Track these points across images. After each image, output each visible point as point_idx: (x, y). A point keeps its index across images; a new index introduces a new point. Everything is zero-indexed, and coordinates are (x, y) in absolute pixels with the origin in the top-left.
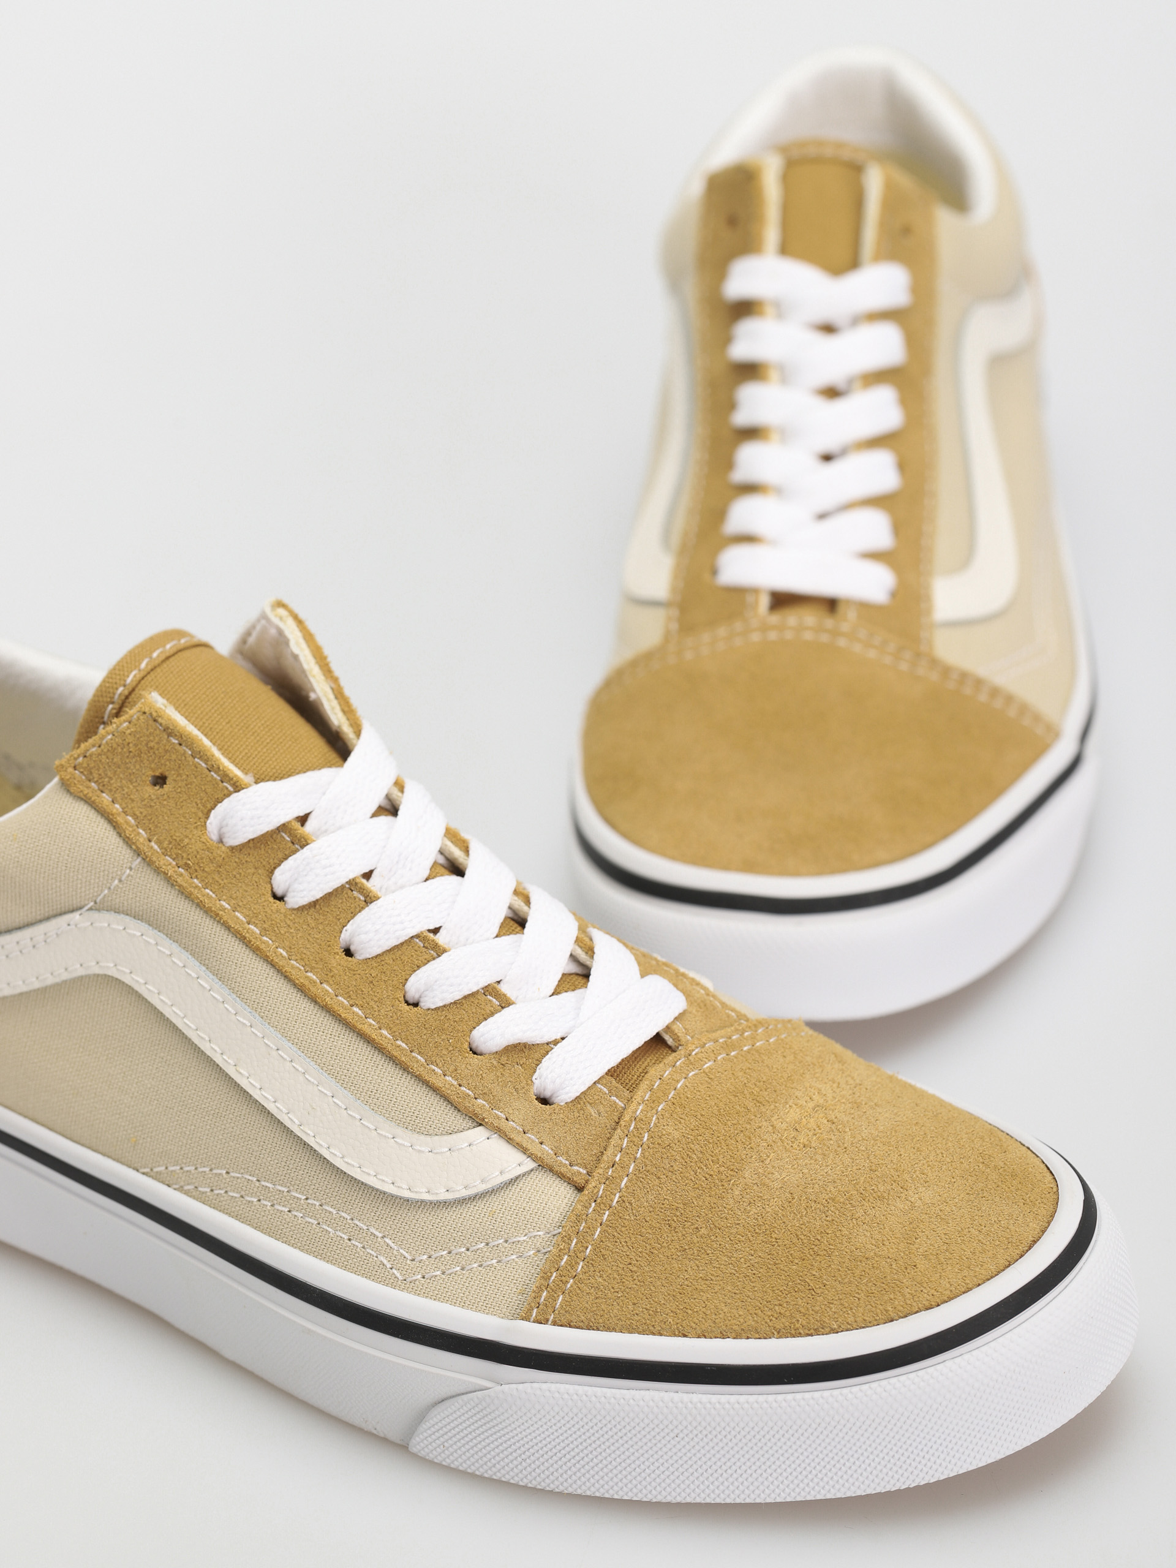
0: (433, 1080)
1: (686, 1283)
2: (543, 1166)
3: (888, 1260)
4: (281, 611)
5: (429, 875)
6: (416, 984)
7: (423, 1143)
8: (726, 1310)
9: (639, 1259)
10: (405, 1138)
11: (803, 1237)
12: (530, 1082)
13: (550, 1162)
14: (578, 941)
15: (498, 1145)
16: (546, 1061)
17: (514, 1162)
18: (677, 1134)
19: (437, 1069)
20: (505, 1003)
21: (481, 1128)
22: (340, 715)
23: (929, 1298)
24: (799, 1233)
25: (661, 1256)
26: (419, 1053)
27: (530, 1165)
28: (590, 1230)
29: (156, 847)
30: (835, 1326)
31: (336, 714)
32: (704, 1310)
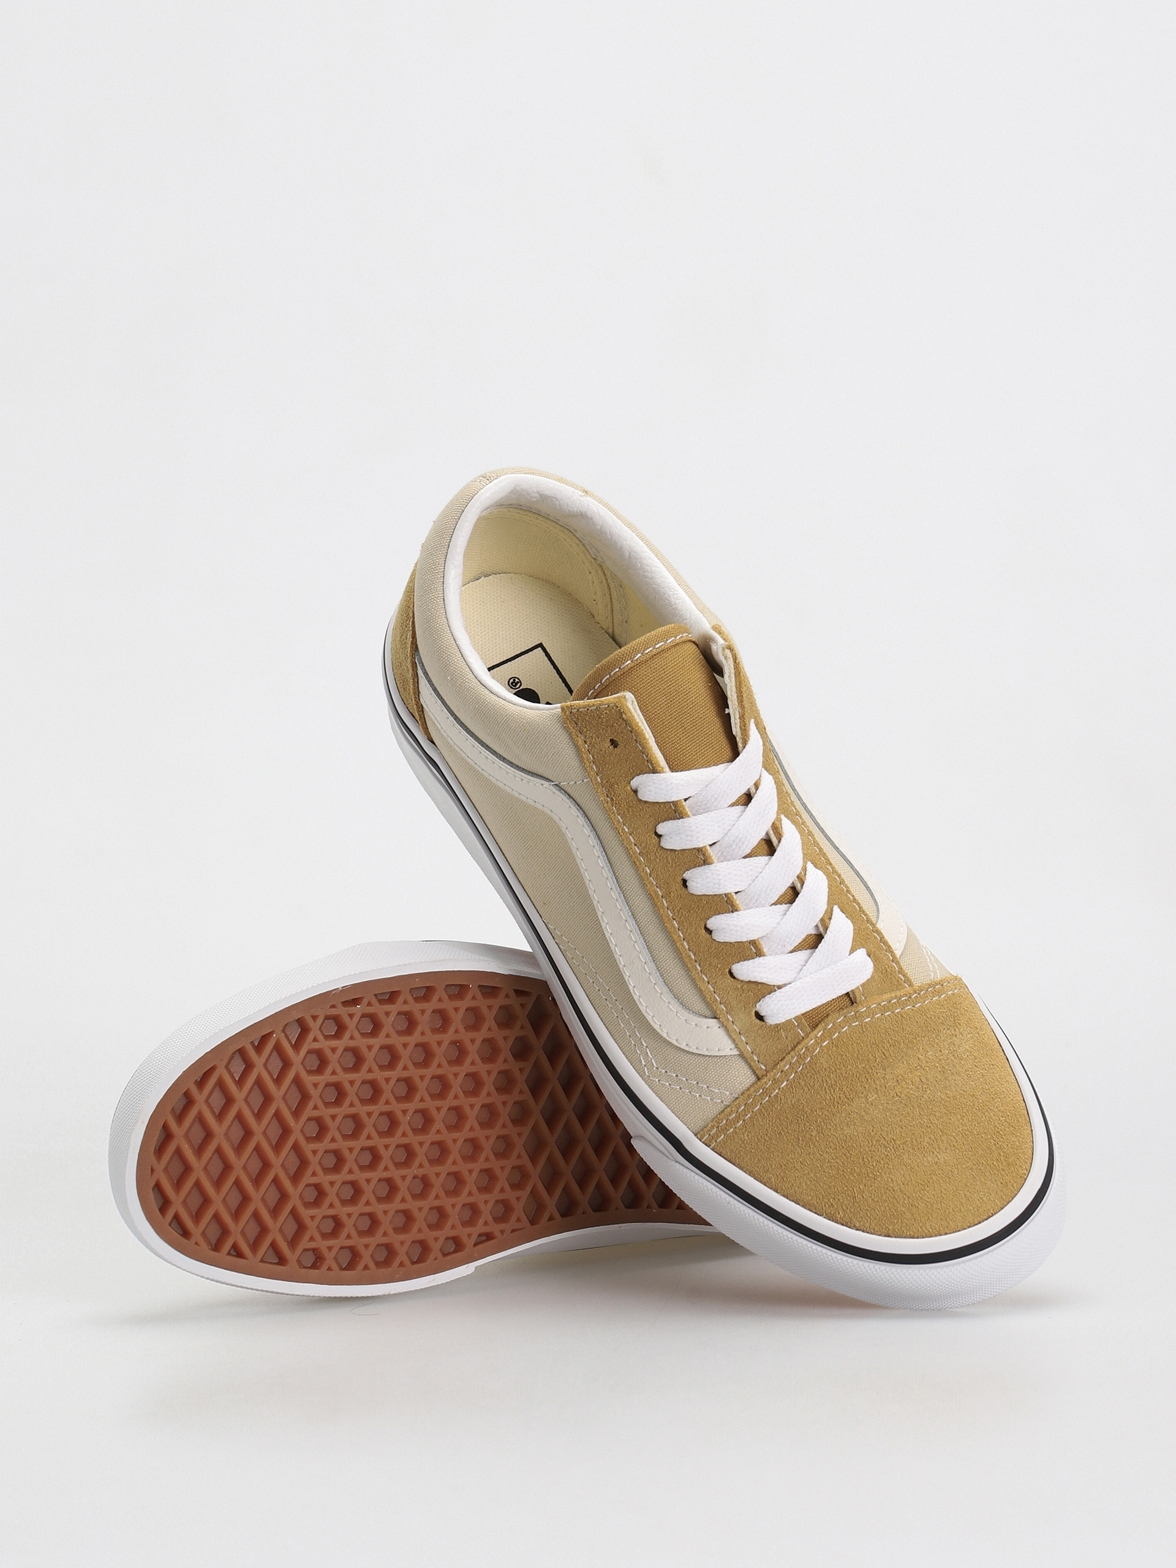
0: (700, 984)
1: (791, 1160)
2: (742, 1055)
3: (905, 1196)
4: (728, 652)
5: (750, 853)
6: (714, 922)
7: (684, 1014)
8: (804, 1188)
9: (772, 1134)
10: (675, 1006)
11: (866, 1160)
12: (754, 1005)
13: (747, 1055)
14: (822, 920)
15: (721, 1033)
16: (767, 998)
17: (727, 1048)
18: (825, 1065)
19: (705, 978)
20: (759, 953)
21: (715, 1020)
22: (738, 729)
23: (915, 1230)
24: (865, 1157)
25: (785, 1137)
26: (699, 965)
27: (735, 1052)
28: (753, 1105)
29: (599, 780)
30: (857, 1226)
31: (736, 728)
32: (793, 1182)
